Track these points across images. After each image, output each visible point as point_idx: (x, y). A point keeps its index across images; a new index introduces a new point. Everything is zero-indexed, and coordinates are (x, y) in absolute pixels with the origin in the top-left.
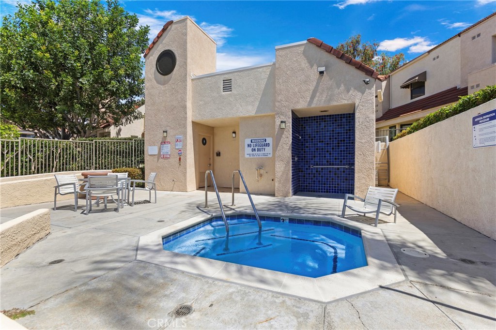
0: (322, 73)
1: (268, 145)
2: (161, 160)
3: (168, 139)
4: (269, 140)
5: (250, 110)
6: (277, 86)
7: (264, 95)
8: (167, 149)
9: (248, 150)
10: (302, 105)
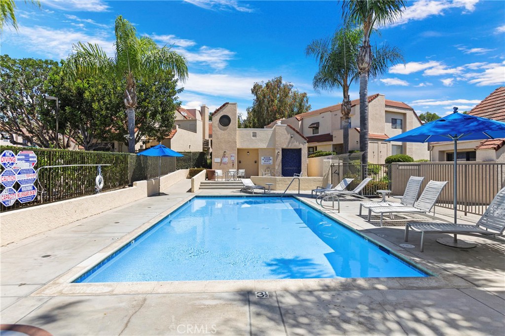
0: (292, 137)
1: (271, 160)
2: (222, 165)
3: (226, 155)
4: (271, 158)
5: (263, 145)
6: (277, 139)
7: (270, 141)
8: (226, 160)
9: (263, 161)
10: (285, 147)
